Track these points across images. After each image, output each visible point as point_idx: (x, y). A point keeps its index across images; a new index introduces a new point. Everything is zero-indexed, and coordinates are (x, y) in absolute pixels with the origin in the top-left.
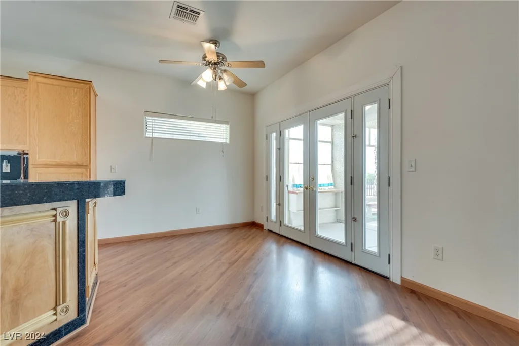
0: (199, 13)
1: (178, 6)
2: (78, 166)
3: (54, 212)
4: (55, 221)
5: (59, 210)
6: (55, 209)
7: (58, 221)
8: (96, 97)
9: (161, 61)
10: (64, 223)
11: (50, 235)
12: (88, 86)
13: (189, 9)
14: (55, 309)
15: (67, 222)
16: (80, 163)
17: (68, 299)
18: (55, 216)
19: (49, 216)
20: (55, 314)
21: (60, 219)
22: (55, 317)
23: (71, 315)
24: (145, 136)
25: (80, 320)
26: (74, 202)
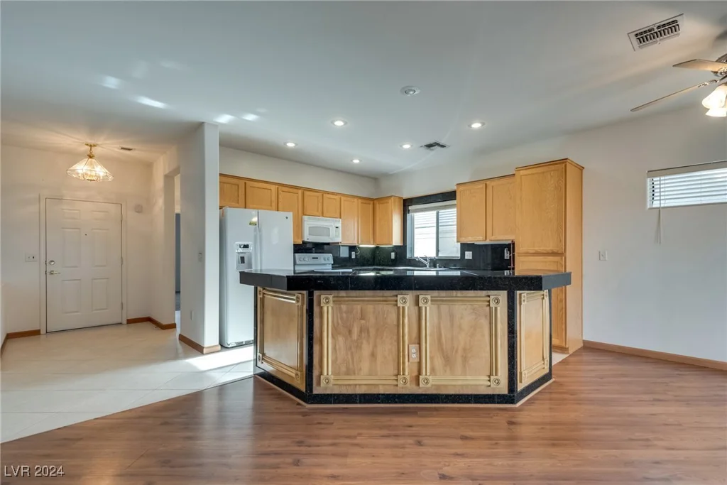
0: (676, 21)
1: (636, 35)
2: (553, 254)
3: (488, 299)
4: (489, 305)
5: (492, 297)
6: (489, 296)
7: (491, 306)
8: (582, 170)
9: (632, 110)
10: (496, 308)
11: (486, 316)
12: (564, 165)
13: (655, 28)
14: (489, 377)
15: (499, 308)
16: (555, 251)
17: (499, 374)
18: (489, 301)
19: (483, 301)
20: (489, 381)
21: (493, 304)
22: (489, 383)
23: (503, 389)
24: (648, 207)
25: (511, 396)
26: (505, 293)
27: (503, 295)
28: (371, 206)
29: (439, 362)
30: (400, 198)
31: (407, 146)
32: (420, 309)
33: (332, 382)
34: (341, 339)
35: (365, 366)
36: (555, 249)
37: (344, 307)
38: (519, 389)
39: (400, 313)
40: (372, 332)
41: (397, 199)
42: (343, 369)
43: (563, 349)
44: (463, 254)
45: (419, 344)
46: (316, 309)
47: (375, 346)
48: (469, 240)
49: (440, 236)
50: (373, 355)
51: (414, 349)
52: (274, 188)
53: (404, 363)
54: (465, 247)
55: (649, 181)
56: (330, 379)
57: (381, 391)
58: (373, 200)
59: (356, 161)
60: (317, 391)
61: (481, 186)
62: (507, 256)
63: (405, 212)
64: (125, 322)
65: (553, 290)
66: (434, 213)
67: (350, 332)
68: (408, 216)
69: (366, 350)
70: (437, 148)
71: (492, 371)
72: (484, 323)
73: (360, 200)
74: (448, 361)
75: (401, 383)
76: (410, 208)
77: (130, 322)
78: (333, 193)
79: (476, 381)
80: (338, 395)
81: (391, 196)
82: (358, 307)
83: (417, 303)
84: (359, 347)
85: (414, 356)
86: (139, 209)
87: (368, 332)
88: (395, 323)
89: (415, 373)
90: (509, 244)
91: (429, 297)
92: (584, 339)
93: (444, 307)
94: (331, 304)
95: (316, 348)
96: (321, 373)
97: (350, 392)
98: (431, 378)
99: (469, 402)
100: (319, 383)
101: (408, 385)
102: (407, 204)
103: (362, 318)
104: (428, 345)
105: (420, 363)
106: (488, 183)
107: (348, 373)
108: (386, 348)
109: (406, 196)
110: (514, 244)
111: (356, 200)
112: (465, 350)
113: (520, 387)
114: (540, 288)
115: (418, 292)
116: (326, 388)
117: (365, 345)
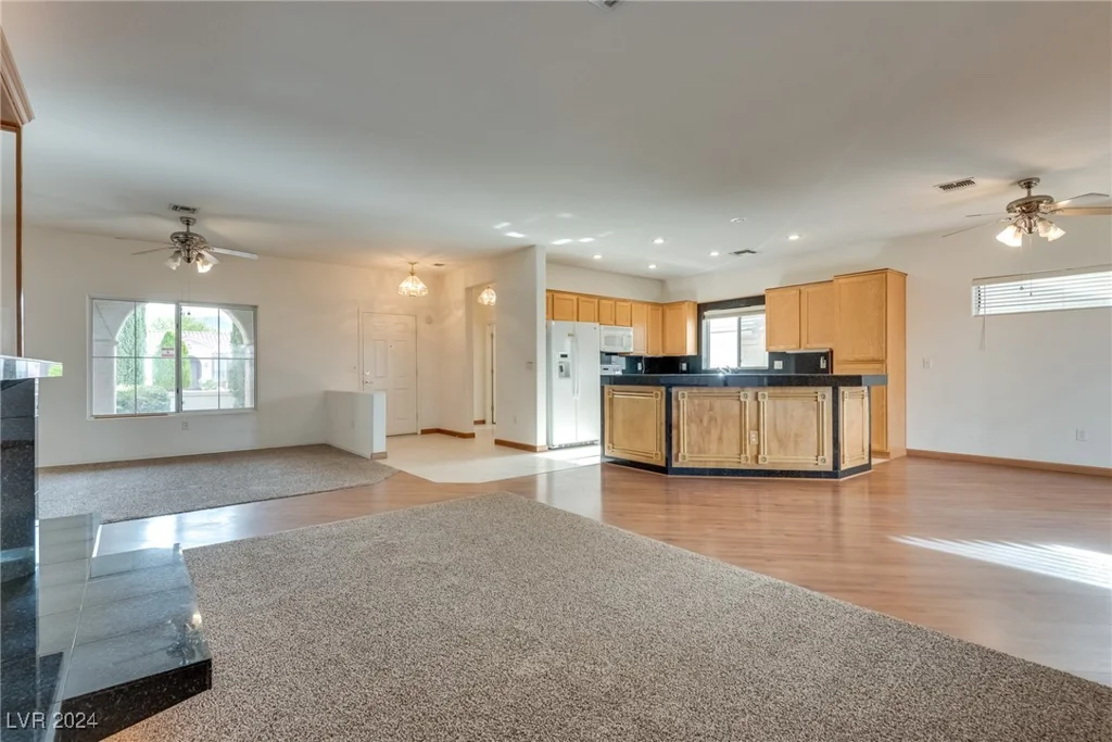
1: (940, 187)
3: (816, 394)
4: (817, 401)
5: (819, 394)
7: (819, 401)
8: (905, 277)
10: (823, 404)
11: (814, 409)
12: (884, 275)
13: (954, 183)
14: (817, 456)
15: (825, 402)
16: (874, 359)
17: (825, 454)
18: (817, 397)
19: (812, 397)
20: (817, 460)
21: (820, 399)
22: (816, 462)
23: (828, 466)
24: (974, 314)
25: (834, 473)
26: (830, 389)
27: (828, 391)
28: (660, 312)
29: (774, 445)
30: (695, 303)
31: (714, 254)
32: (759, 403)
33: (687, 459)
34: (694, 427)
35: (714, 447)
36: (876, 357)
37: (696, 401)
38: (842, 469)
39: (742, 406)
40: (719, 421)
41: (691, 304)
42: (696, 449)
43: (884, 454)
44: (771, 364)
45: (758, 430)
46: (674, 403)
47: (721, 431)
48: (780, 348)
49: (742, 343)
50: (720, 439)
51: (754, 435)
52: (575, 298)
53: (745, 445)
54: (774, 356)
55: (974, 290)
56: (685, 457)
57: (727, 466)
58: (662, 305)
59: (652, 267)
60: (675, 465)
61: (794, 292)
62: (823, 365)
63: (700, 318)
64: (419, 432)
65: (873, 389)
66: (735, 319)
67: (701, 421)
68: (704, 322)
69: (715, 433)
70: (747, 254)
71: (820, 451)
72: (813, 415)
73: (650, 307)
74: (782, 443)
75: (743, 461)
76: (706, 313)
77: (424, 432)
78: (625, 301)
79: (805, 459)
80: (693, 469)
81: (683, 302)
82: (707, 402)
83: (756, 398)
84: (709, 432)
85: (754, 440)
86: (429, 321)
87: (716, 420)
88: (738, 413)
89: (755, 453)
90: (828, 353)
91: (766, 393)
92: (908, 447)
93: (779, 402)
94: (686, 399)
95: (674, 432)
96: (679, 451)
97: (702, 467)
98: (767, 457)
99: (799, 476)
100: (677, 460)
101: (749, 462)
102: (702, 309)
103: (711, 409)
104: (765, 430)
105: (758, 446)
106: (802, 288)
107: (700, 452)
108: (732, 434)
109: (701, 300)
110: (832, 352)
111: (645, 306)
112: (796, 435)
113: (843, 467)
114: (860, 384)
115: (757, 390)
116: (682, 463)
117: (713, 431)
